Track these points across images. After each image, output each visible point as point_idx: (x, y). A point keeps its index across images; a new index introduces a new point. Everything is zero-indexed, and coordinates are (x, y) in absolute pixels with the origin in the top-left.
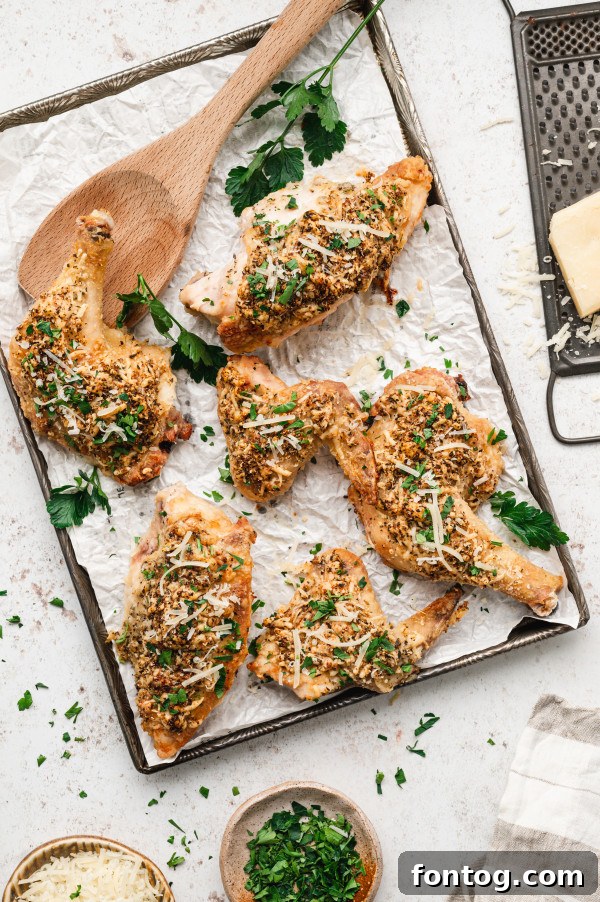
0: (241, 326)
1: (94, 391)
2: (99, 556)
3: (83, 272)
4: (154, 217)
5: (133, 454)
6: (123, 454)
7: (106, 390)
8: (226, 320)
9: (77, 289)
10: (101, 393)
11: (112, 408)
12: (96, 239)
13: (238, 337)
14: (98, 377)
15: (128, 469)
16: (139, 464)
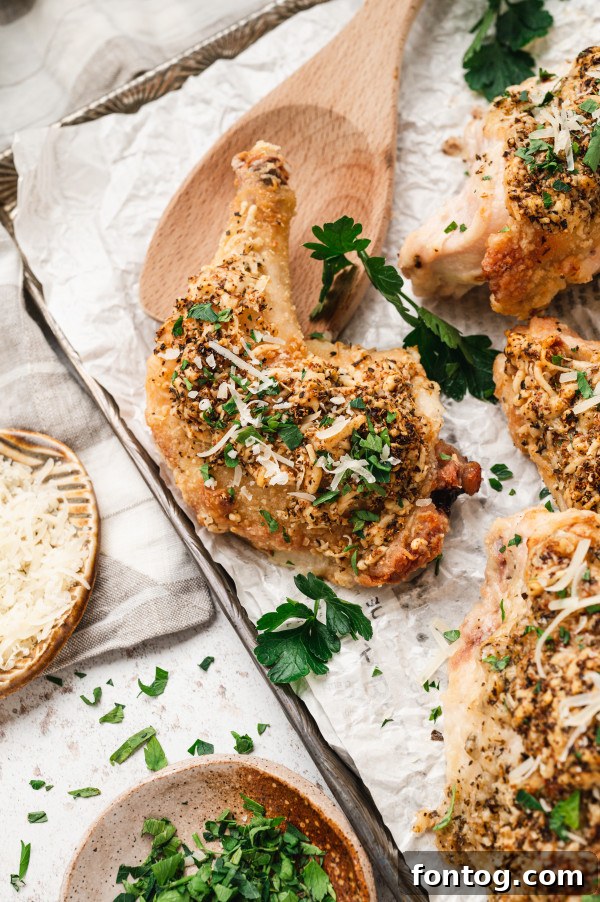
0: (524, 243)
1: (304, 401)
2: (362, 725)
3: (254, 235)
4: (329, 169)
5: (387, 519)
6: (368, 523)
7: (325, 397)
8: (495, 240)
9: (249, 259)
10: (315, 404)
11: (341, 426)
12: (268, 182)
13: (522, 267)
14: (307, 378)
15: (383, 549)
16: (403, 534)
